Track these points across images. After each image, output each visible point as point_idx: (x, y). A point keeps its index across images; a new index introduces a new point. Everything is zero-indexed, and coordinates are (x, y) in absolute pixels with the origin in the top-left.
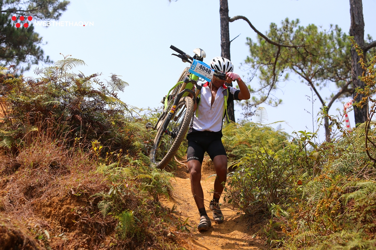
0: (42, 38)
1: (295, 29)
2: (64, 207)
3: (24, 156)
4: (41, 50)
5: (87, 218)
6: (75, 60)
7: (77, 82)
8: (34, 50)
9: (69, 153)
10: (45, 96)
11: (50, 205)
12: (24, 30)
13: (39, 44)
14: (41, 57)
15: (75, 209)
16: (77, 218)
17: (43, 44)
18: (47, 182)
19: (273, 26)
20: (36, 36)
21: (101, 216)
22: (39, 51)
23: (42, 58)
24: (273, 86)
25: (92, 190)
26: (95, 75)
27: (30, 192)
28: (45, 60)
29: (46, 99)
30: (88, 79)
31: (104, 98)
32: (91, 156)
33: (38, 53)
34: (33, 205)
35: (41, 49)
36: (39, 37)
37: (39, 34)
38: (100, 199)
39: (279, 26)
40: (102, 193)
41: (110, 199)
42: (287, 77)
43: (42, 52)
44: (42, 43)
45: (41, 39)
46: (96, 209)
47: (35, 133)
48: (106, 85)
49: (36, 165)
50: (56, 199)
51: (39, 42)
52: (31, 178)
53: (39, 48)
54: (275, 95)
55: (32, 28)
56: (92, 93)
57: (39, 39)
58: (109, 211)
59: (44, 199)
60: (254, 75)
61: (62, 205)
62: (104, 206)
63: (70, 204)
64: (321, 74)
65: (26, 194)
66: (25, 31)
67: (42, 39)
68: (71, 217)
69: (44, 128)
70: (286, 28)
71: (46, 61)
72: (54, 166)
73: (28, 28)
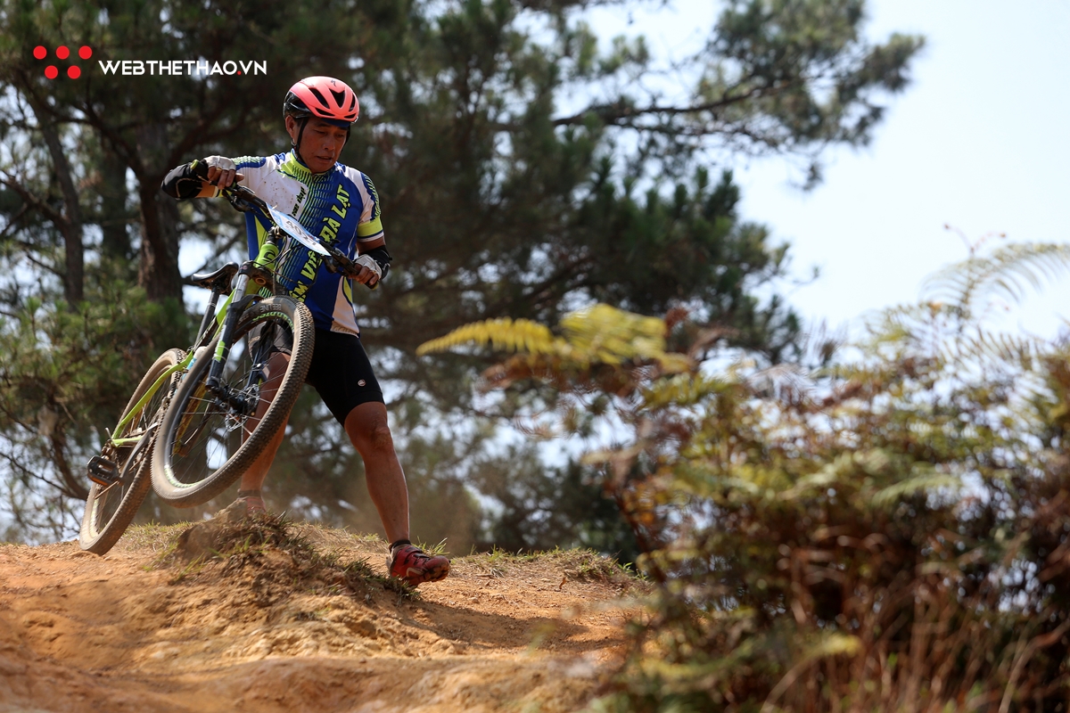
0: (786, 247)
4: (784, 316)
8: (749, 315)
12: (685, 208)
13: (776, 280)
14: (787, 352)
17: (796, 282)
20: (753, 238)
22: (775, 321)
23: (794, 358)
28: (811, 368)
33: (772, 332)
35: (784, 308)
36: (772, 244)
37: (769, 227)
43: (792, 322)
44: (788, 278)
45: (782, 252)
51: (775, 273)
53: (775, 303)
55: (727, 195)
57: (773, 256)
66: (690, 212)
67: (789, 252)
71: (815, 372)
73: (706, 199)
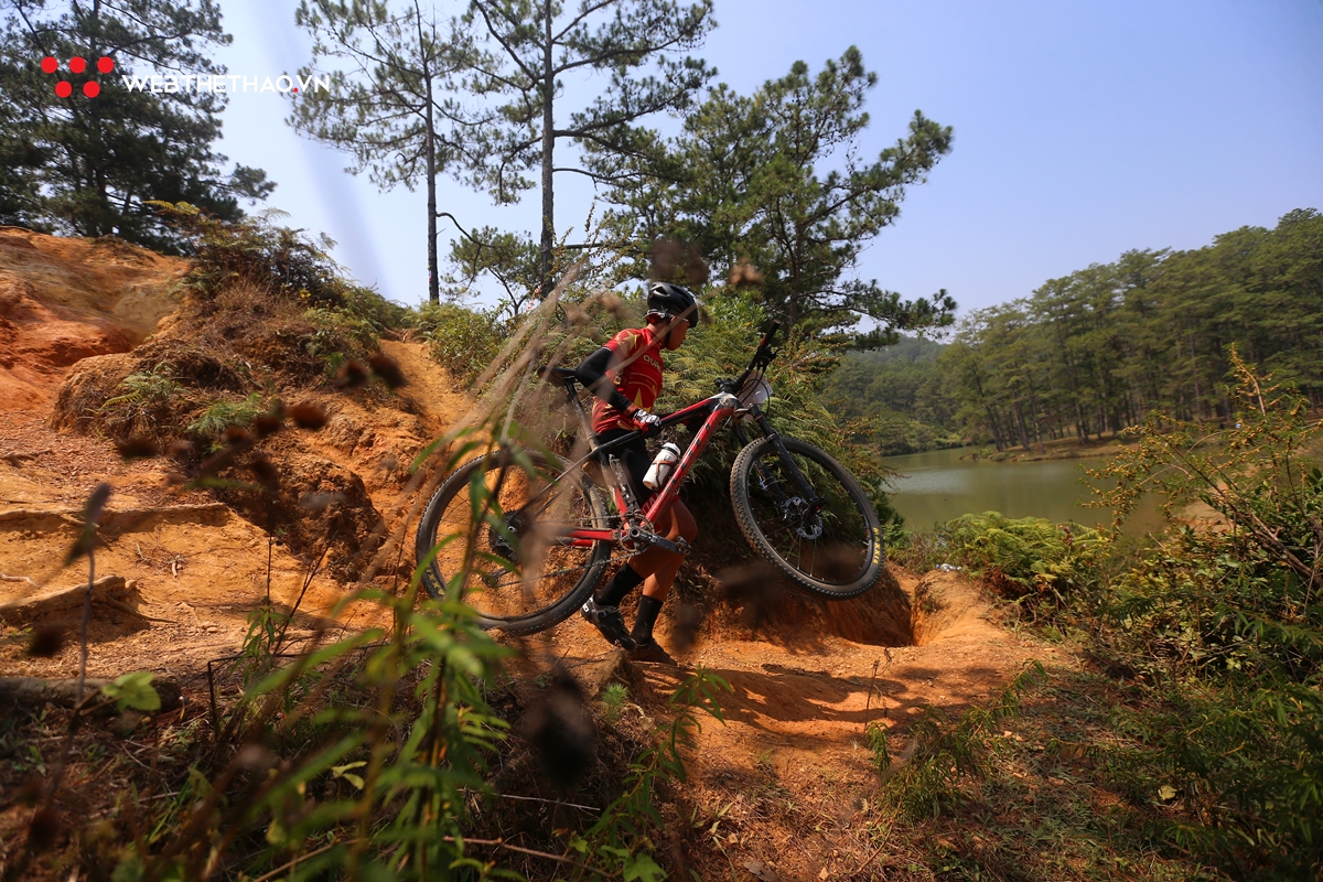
1: (494, 236)
2: (269, 348)
3: (221, 298)
5: (294, 358)
6: (280, 211)
7: (283, 234)
9: (275, 299)
10: (246, 242)
11: (253, 346)
15: (282, 349)
16: (283, 358)
18: (250, 324)
19: (474, 231)
21: (310, 357)
24: (473, 280)
25: (299, 333)
26: (302, 230)
27: (230, 333)
29: (248, 246)
30: (294, 232)
31: (313, 253)
32: (299, 304)
34: (234, 345)
38: (309, 340)
39: (480, 232)
40: (310, 335)
41: (319, 341)
42: (485, 273)
46: (303, 350)
47: (236, 278)
48: (315, 241)
49: (236, 308)
50: (260, 340)
52: (231, 320)
54: (474, 287)
56: (300, 247)
58: (317, 352)
59: (247, 340)
60: (457, 267)
61: (267, 346)
62: (312, 347)
63: (276, 344)
64: (512, 277)
65: (225, 335)
68: (276, 357)
69: (245, 273)
70: (485, 234)
72: (258, 310)
